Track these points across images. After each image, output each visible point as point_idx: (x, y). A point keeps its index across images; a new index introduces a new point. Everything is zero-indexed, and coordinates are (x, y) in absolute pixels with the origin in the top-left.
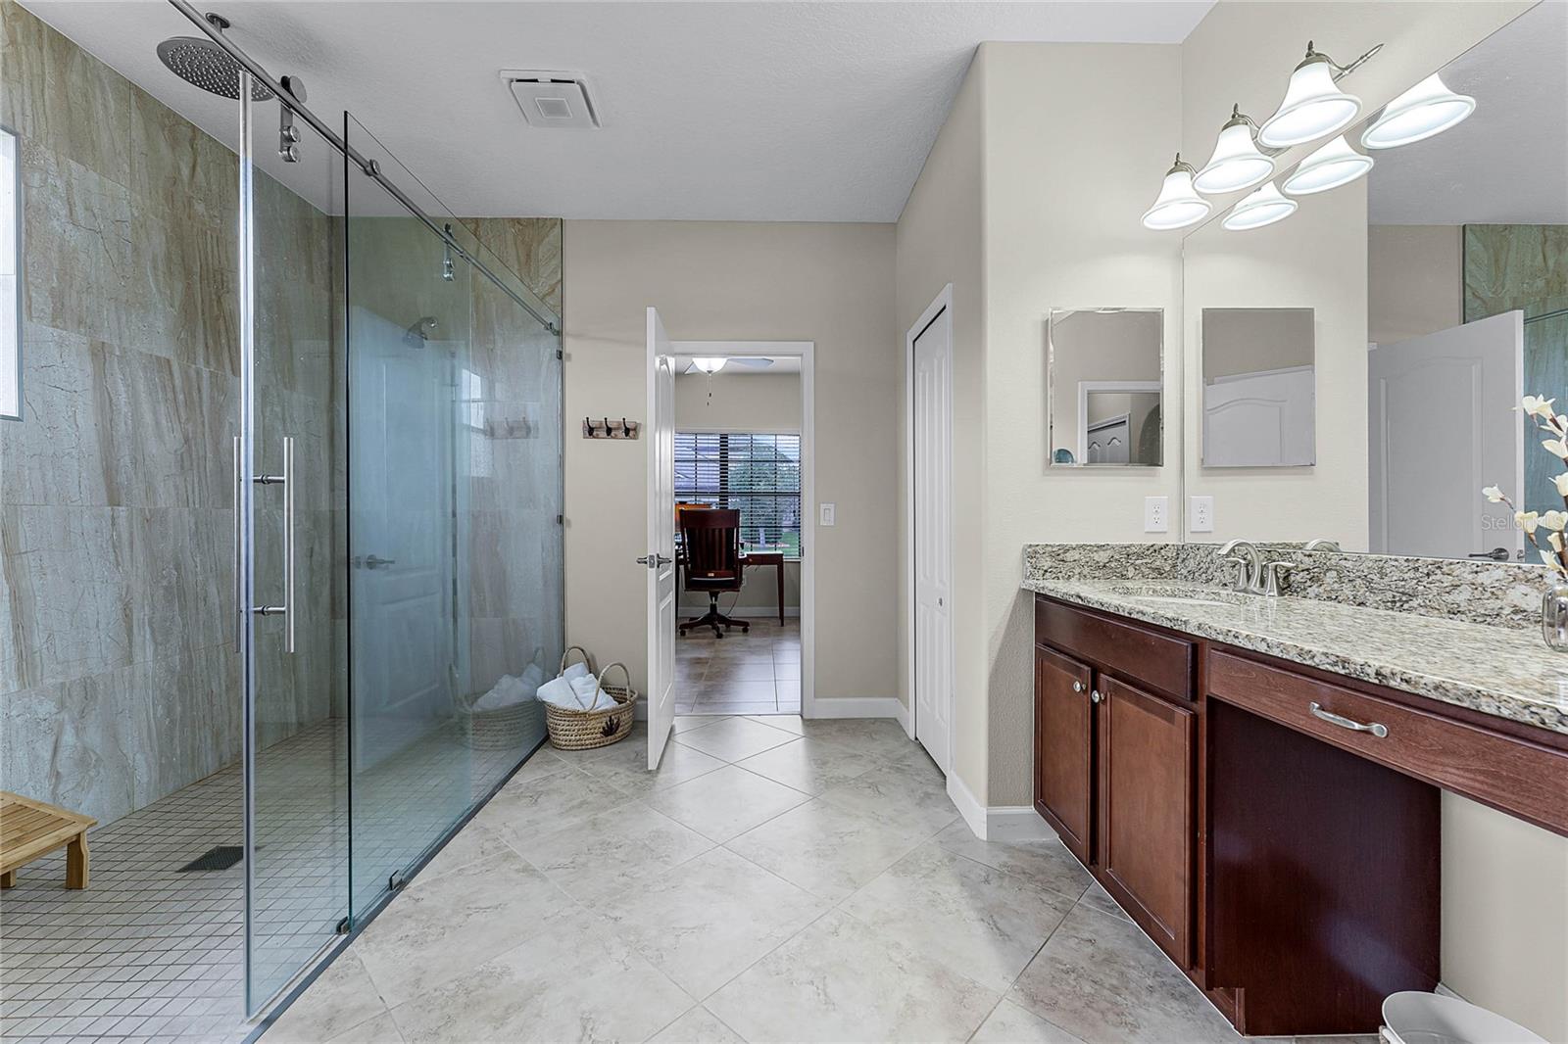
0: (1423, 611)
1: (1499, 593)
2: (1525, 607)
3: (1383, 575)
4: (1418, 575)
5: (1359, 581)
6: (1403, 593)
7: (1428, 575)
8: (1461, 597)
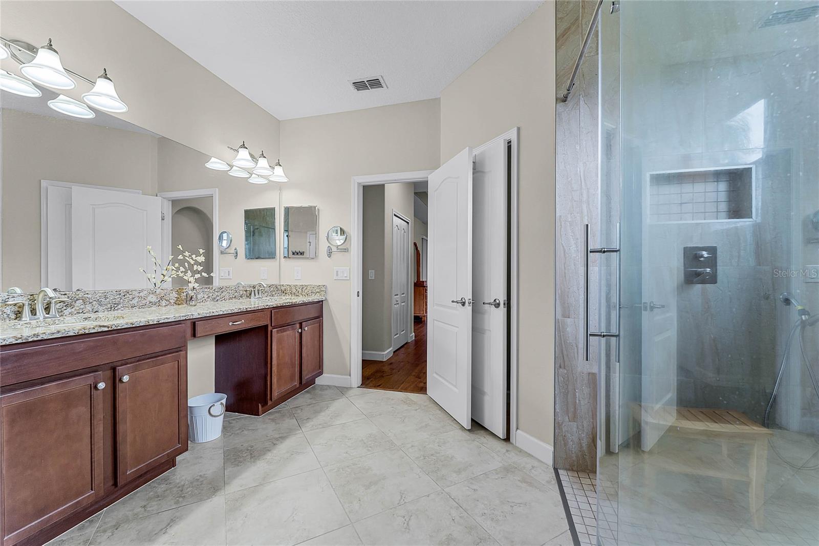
0: (122, 309)
1: (146, 298)
2: (152, 301)
3: (106, 298)
4: (121, 296)
5: (94, 302)
6: (115, 304)
7: (124, 296)
8: (135, 302)
